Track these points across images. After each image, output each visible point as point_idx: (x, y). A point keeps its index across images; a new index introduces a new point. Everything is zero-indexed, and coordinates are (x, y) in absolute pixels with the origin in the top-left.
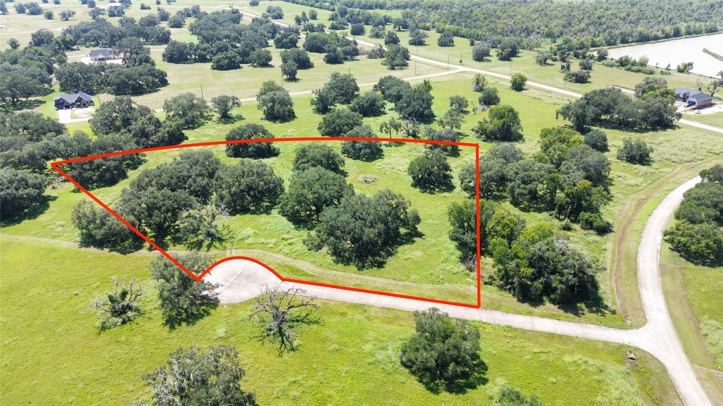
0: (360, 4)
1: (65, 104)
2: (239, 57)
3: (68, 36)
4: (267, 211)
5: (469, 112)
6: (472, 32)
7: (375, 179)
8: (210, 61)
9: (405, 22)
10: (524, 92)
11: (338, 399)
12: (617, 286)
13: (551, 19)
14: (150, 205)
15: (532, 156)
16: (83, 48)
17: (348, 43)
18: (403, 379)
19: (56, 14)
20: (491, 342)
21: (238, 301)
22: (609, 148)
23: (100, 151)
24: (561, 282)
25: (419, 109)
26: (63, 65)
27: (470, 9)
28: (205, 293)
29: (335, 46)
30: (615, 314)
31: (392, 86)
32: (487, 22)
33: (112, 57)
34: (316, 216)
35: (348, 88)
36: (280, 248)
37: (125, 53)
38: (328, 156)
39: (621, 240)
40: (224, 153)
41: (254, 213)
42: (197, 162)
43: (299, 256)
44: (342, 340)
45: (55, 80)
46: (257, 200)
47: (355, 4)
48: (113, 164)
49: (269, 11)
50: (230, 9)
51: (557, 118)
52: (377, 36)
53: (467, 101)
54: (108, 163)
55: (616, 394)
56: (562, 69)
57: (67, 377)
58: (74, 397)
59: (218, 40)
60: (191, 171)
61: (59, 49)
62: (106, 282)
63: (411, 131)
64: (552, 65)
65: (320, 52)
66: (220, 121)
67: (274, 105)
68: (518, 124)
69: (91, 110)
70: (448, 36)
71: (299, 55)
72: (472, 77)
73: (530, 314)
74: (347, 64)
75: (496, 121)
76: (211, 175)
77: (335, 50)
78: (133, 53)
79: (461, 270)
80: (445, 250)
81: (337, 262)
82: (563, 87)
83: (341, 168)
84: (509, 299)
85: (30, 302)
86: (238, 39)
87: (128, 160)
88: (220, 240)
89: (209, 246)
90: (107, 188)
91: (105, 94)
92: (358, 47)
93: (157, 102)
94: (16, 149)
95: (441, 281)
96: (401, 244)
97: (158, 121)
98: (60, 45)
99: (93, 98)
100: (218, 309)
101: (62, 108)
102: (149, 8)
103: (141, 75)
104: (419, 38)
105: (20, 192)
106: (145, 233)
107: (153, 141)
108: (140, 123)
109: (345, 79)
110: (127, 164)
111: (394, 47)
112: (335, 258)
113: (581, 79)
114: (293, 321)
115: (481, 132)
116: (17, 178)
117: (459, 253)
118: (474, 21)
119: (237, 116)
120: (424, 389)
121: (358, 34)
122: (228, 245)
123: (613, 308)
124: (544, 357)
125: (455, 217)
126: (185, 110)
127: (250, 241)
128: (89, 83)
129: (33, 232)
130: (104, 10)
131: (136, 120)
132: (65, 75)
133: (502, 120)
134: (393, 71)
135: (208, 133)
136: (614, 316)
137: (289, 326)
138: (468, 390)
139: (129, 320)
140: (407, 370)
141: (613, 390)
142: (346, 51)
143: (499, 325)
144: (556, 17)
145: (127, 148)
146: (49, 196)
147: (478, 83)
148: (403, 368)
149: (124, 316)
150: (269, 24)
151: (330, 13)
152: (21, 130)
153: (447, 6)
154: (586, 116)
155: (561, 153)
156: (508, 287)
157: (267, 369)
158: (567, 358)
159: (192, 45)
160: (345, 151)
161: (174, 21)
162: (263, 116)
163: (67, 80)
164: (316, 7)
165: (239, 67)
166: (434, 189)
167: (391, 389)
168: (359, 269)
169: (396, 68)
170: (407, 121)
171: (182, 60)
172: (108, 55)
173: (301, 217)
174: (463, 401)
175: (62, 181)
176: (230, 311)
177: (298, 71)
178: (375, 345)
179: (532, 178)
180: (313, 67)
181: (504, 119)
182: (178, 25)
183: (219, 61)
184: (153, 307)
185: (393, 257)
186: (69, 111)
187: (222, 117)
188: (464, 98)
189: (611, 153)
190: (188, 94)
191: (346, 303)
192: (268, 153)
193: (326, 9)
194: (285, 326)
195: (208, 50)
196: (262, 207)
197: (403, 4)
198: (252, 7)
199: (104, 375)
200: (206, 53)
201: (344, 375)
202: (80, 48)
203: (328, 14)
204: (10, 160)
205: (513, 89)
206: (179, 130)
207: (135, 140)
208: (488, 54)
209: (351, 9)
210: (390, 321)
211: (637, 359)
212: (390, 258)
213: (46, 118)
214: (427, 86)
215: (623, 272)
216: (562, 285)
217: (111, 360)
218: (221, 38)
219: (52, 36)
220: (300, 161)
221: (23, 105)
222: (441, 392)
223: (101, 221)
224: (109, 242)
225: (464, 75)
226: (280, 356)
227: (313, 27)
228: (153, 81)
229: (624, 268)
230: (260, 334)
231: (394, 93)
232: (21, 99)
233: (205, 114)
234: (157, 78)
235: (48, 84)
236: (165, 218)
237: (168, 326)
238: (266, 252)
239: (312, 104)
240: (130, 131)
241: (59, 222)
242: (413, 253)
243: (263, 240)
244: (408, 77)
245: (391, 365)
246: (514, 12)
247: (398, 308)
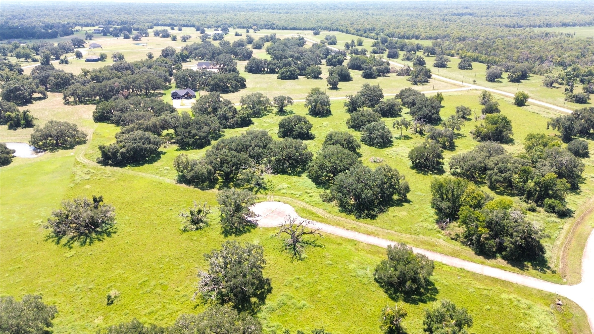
0: (399, 34)
1: (178, 96)
2: (298, 71)
3: (185, 51)
4: (299, 174)
5: (472, 119)
6: (490, 59)
7: (382, 160)
8: (277, 73)
9: (433, 49)
10: (525, 107)
11: (326, 293)
12: (563, 255)
13: (565, 51)
14: (222, 160)
15: (516, 155)
16: (193, 61)
17: (382, 63)
18: (373, 289)
19: (179, 38)
20: (445, 277)
21: (270, 227)
22: (590, 155)
23: (196, 125)
24: (512, 243)
25: (428, 114)
26: (179, 70)
27: (492, 41)
28: (249, 219)
29: (371, 65)
30: (556, 273)
31: (410, 95)
32: (505, 51)
33: (211, 68)
34: (332, 181)
35: (375, 96)
36: (303, 198)
37: (220, 65)
38: (349, 140)
39: (578, 224)
40: (277, 134)
41: (290, 174)
42: (257, 137)
43: (316, 204)
44: (335, 259)
45: (173, 80)
46: (293, 166)
47: (395, 35)
48: (203, 134)
49: (326, 39)
50: (297, 37)
51: (548, 128)
52: (408, 59)
53: (470, 111)
54: (200, 134)
55: (536, 324)
56: (566, 91)
57: (160, 254)
58: (163, 265)
59: (285, 58)
60: (252, 142)
61: (178, 60)
62: (190, 205)
63: (418, 129)
64: (558, 88)
65: (360, 70)
66: (277, 114)
67: (316, 104)
68: (510, 130)
69: (194, 101)
70: (467, 61)
71: (342, 71)
72: (480, 93)
73: (483, 263)
74: (379, 79)
75: (490, 126)
76: (264, 147)
77: (370, 68)
78: (225, 65)
79: (435, 228)
80: (426, 214)
81: (342, 212)
82: (562, 105)
83: (358, 151)
84: (469, 251)
85: (144, 211)
86: (300, 59)
87: (213, 133)
88: (265, 189)
89: (257, 192)
90: (197, 150)
91: (204, 91)
92: (390, 67)
93: (237, 99)
94: (146, 120)
95: (418, 233)
96: (392, 206)
97: (235, 110)
98: (179, 58)
99: (196, 94)
100: (256, 229)
101: (175, 99)
102: (241, 35)
103: (228, 79)
104: (443, 61)
105: (146, 146)
106: (217, 179)
107: (230, 123)
108: (223, 110)
109: (374, 89)
110: (212, 136)
111: (419, 67)
112: (341, 209)
113: (580, 100)
114: (304, 243)
115: (477, 134)
116: (145, 137)
117: (436, 217)
118: (494, 50)
119: (289, 112)
120: (388, 298)
121: (393, 58)
122: (269, 192)
123: (554, 269)
124: (485, 292)
125: (436, 190)
126: (254, 104)
127: (284, 191)
128: (194, 83)
129: (150, 172)
130: (210, 35)
131: (221, 108)
132: (180, 77)
133: (495, 126)
134: (416, 86)
135: (268, 121)
136: (554, 274)
137: (301, 246)
138: (419, 303)
139: (201, 228)
140: (378, 284)
141: (536, 321)
142: (380, 70)
143: (455, 267)
144: (572, 50)
145: (213, 125)
146: (162, 152)
147: (484, 98)
148: (375, 283)
149: (197, 225)
150: (324, 48)
151: (373, 41)
152: (149, 109)
153: (474, 38)
154: (573, 128)
155: (540, 153)
156: (469, 243)
157: (281, 269)
158: (504, 296)
159: (266, 61)
160: (363, 140)
161: (257, 44)
162: (308, 112)
163: (181, 80)
164: (364, 37)
165: (297, 78)
166: (428, 172)
167: (364, 293)
168: (357, 218)
169: (419, 83)
170: (416, 122)
171: (258, 71)
172: (209, 66)
173: (322, 180)
174: (414, 309)
175: (170, 144)
176: (264, 232)
177: (339, 83)
178: (358, 266)
179: (507, 169)
180: (352, 80)
181: (497, 125)
182: (259, 47)
183: (283, 73)
184: (216, 223)
185: (384, 213)
186: (179, 101)
187: (279, 111)
188: (468, 108)
189: (591, 159)
190: (258, 93)
191: (343, 237)
192: (307, 137)
193: (371, 38)
194: (298, 245)
195: (277, 65)
196: (296, 171)
197: (435, 35)
198: (315, 36)
199: (182, 256)
200: (275, 67)
201: (332, 280)
202: (191, 60)
203: (372, 41)
204: (141, 126)
205: (515, 105)
206: (248, 117)
207: (219, 121)
208: (500, 77)
209: (391, 38)
210: (372, 253)
211: (563, 305)
212: (382, 214)
213: (165, 103)
214: (440, 98)
215: (572, 246)
216: (511, 245)
217: (187, 249)
218: (288, 57)
219: (175, 52)
220: (327, 143)
221: (152, 95)
222: (399, 301)
223: (191, 167)
224: (194, 182)
225: (474, 91)
226: (292, 262)
227: (357, 51)
228: (236, 84)
229: (574, 243)
230: (281, 248)
231: (410, 101)
232: (151, 91)
233: (268, 109)
234: (239, 83)
235: (169, 82)
236: (231, 171)
237: (223, 235)
238: (293, 200)
239: (345, 106)
240: (216, 116)
241: (166, 167)
242: (400, 213)
243: (292, 192)
244: (427, 90)
245: (366, 280)
246: (533, 44)
247: (380, 246)
